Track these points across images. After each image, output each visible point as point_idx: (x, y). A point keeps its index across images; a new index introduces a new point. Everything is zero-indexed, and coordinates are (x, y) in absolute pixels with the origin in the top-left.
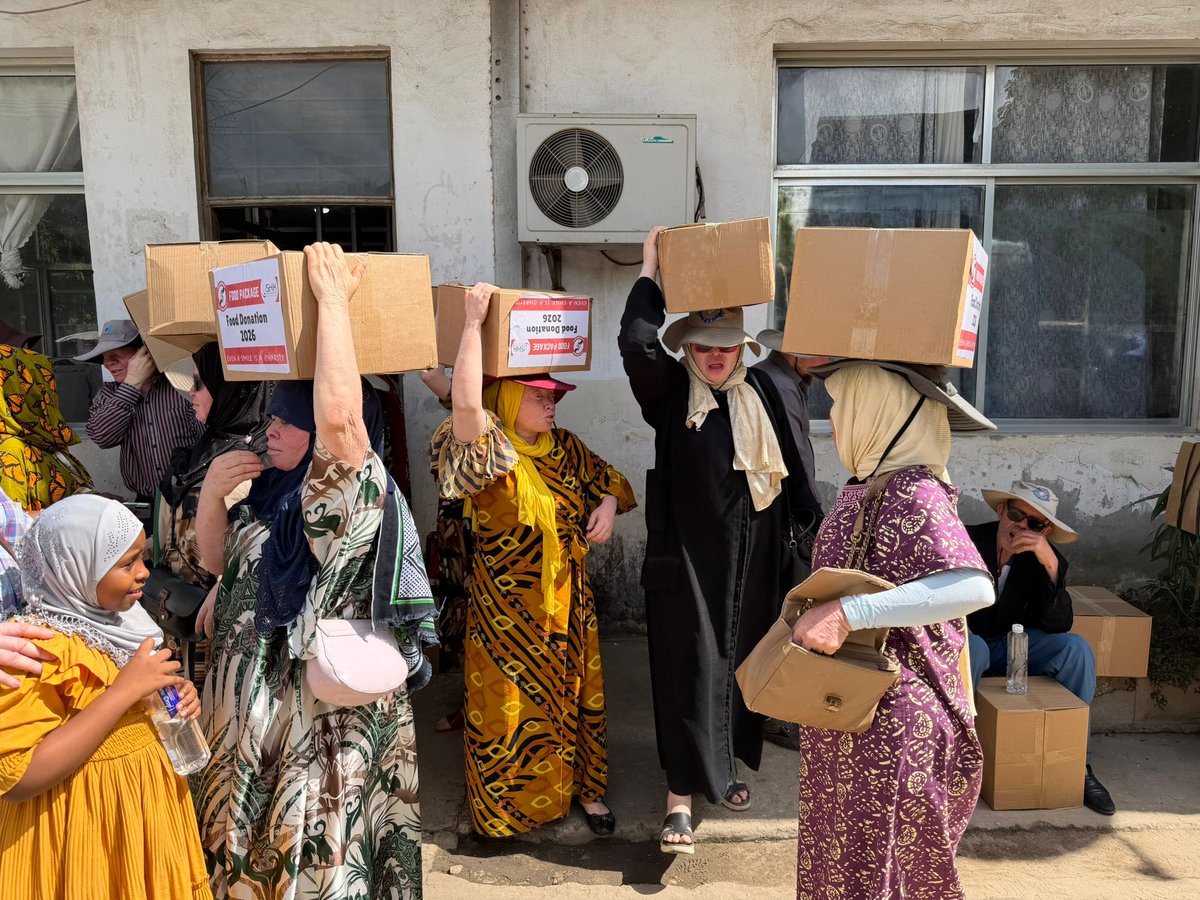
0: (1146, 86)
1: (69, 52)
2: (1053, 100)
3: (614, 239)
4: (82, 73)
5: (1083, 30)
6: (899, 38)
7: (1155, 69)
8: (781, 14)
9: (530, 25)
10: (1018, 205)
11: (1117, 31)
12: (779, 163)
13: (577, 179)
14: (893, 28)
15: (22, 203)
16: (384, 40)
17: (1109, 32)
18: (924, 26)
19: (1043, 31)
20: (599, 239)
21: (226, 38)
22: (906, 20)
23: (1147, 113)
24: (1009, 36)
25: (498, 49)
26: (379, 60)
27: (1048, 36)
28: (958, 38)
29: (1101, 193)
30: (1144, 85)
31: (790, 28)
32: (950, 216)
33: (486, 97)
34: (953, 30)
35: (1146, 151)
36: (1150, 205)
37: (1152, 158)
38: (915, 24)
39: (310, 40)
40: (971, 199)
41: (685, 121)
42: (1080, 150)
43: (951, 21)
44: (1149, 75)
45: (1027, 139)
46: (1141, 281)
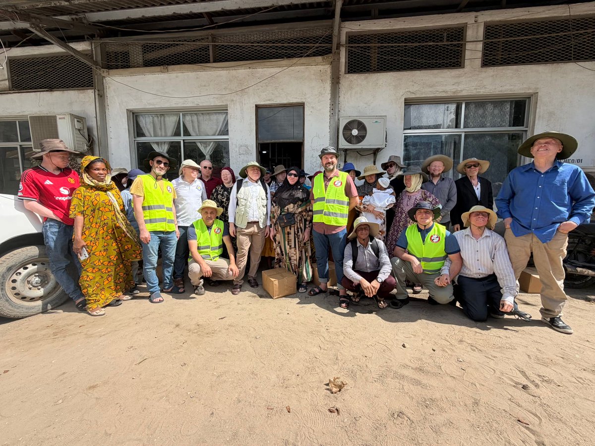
0: (508, 106)
1: (226, 106)
2: (481, 111)
3: (364, 147)
4: (229, 111)
5: (492, 91)
6: (440, 95)
7: (511, 102)
8: (407, 90)
9: (340, 95)
10: (470, 140)
11: (501, 91)
12: (404, 129)
13: (355, 132)
14: (437, 93)
15: (212, 143)
16: (304, 101)
17: (499, 92)
18: (446, 92)
19: (480, 92)
20: (360, 147)
21: (264, 101)
22: (441, 90)
23: (509, 114)
24: (470, 94)
25: (333, 101)
26: (302, 105)
27: (482, 93)
28: (456, 95)
29: (494, 135)
30: (508, 107)
31: (409, 93)
32: (451, 143)
33: (329, 114)
34: (454, 93)
35: (508, 124)
36: (509, 139)
37: (510, 126)
38: (444, 91)
39: (285, 101)
40: (457, 137)
41: (384, 117)
42: (488, 124)
43: (454, 90)
44: (509, 103)
45: (473, 122)
46: (506, 160)
